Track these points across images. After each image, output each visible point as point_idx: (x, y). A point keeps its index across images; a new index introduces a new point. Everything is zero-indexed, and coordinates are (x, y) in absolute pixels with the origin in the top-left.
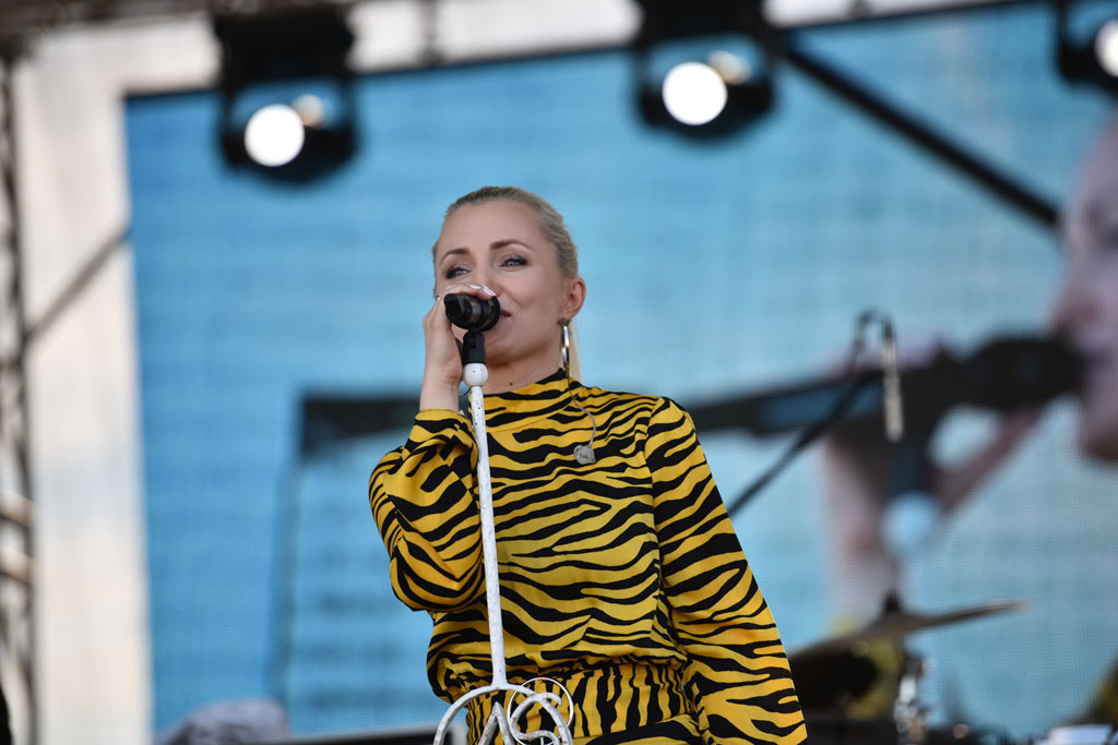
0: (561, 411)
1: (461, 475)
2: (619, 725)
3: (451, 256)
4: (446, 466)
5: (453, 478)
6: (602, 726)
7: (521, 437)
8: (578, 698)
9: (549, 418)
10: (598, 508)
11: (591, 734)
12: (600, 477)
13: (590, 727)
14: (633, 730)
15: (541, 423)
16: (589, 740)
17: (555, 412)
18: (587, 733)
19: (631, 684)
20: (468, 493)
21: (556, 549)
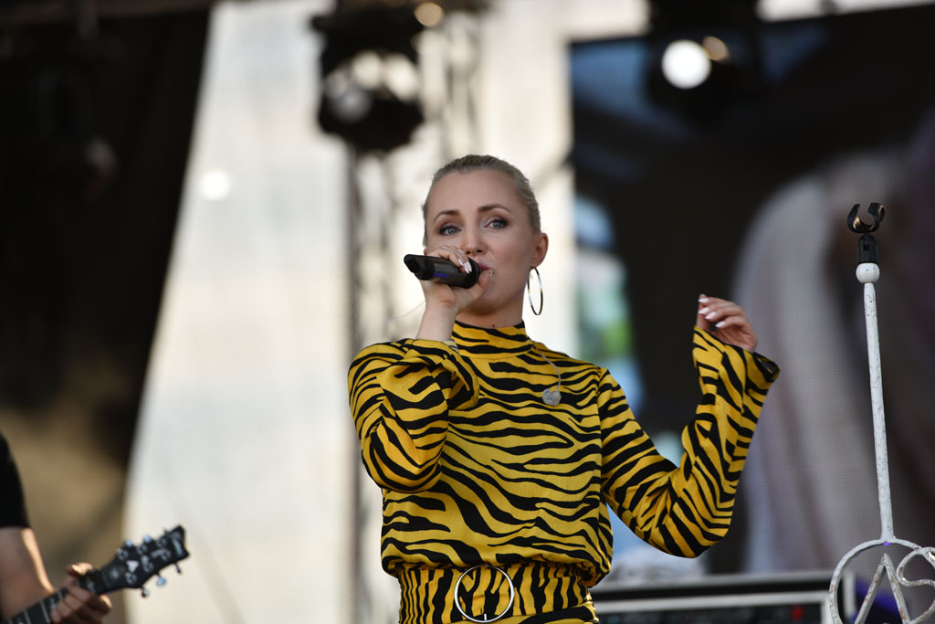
0: (525, 353)
1: (442, 387)
2: (548, 607)
3: (442, 216)
4: (432, 377)
5: (434, 387)
6: (536, 606)
7: (495, 367)
8: (517, 582)
9: (518, 357)
10: (565, 442)
11: (527, 612)
12: (564, 417)
13: (526, 607)
14: (558, 613)
15: (513, 360)
16: (525, 618)
17: (521, 353)
18: (523, 612)
19: (555, 576)
20: (445, 402)
21: (526, 467)
